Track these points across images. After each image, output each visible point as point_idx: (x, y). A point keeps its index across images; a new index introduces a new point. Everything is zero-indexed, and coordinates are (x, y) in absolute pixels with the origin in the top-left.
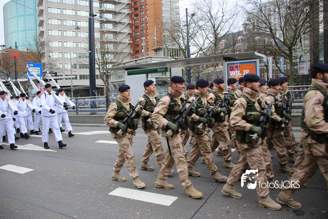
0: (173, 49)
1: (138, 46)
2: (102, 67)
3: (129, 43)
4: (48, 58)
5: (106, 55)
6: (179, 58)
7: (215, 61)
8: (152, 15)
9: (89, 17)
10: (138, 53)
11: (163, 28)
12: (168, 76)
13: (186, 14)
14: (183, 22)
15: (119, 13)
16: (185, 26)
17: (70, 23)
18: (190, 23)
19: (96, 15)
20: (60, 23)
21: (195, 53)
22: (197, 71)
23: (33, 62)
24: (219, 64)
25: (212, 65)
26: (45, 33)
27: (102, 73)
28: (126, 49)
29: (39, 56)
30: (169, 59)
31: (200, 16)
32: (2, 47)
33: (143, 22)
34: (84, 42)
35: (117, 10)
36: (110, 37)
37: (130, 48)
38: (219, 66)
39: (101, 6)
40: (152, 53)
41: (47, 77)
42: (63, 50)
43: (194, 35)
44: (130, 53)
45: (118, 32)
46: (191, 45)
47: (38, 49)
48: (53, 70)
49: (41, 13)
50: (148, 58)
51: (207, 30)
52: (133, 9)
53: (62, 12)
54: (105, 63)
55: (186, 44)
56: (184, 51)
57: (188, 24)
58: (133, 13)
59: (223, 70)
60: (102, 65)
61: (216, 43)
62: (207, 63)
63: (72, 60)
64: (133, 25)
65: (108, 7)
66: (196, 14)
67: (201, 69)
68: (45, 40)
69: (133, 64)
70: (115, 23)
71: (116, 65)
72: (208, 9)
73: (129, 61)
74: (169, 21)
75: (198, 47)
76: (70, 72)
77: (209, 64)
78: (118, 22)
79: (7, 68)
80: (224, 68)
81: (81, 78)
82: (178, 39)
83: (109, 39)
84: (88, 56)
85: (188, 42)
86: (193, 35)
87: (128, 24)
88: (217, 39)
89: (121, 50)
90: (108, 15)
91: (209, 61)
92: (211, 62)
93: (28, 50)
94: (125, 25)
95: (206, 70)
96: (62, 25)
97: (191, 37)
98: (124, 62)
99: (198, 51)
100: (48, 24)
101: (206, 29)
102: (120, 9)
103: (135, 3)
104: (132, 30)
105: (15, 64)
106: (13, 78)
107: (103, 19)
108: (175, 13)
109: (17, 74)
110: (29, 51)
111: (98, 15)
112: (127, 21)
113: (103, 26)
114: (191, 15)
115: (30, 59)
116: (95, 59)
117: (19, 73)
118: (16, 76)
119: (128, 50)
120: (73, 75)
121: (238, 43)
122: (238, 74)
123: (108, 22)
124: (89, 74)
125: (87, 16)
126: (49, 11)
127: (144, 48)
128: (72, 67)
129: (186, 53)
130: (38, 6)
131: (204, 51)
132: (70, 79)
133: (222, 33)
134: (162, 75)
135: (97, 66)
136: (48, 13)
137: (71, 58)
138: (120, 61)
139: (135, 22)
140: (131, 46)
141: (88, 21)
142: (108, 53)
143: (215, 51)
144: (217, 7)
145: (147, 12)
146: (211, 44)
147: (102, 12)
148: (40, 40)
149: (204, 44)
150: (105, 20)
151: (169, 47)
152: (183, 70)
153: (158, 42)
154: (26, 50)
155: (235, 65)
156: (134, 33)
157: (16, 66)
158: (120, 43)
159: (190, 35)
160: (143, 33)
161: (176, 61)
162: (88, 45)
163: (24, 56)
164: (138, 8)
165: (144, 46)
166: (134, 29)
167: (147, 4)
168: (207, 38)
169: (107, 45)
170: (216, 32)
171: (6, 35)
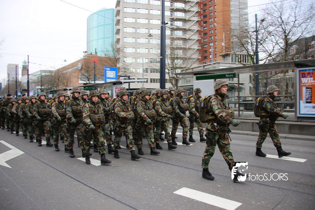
0: (241, 55)
1: (206, 52)
2: (171, 72)
3: (197, 49)
4: (123, 63)
5: (176, 61)
6: (247, 64)
7: (285, 67)
8: (220, 22)
9: (161, 25)
10: (207, 59)
11: (231, 34)
12: (236, 81)
13: (255, 20)
14: (252, 28)
15: (189, 20)
16: (254, 32)
17: (143, 31)
18: (260, 29)
19: (167, 23)
20: (134, 32)
21: (264, 59)
22: (265, 77)
23: (110, 66)
24: (289, 70)
25: (281, 71)
26: (120, 41)
27: (171, 77)
28: (195, 55)
29: (115, 60)
30: (237, 65)
31: (270, 21)
32: (85, 53)
33: (211, 29)
34: (155, 48)
35: (187, 18)
36: (180, 43)
37: (198, 54)
38: (288, 72)
39: (172, 15)
40: (219, 59)
41: (121, 80)
42: (136, 56)
43: (264, 40)
44: (198, 59)
45: (187, 39)
46: (260, 51)
47: (114, 54)
48: (127, 74)
49: (118, 22)
50: (216, 64)
51: (278, 35)
52: (202, 16)
53: (136, 21)
54: (174, 68)
55: (255, 49)
56: (253, 57)
57: (258, 30)
58: (202, 20)
59: (293, 76)
60: (171, 70)
61: (286, 49)
62: (276, 70)
63: (144, 65)
64: (202, 32)
65: (178, 15)
66: (265, 20)
67: (269, 76)
68: (121, 46)
69: (201, 69)
70: (185, 30)
71: (185, 70)
72: (279, 14)
73: (197, 67)
74: (237, 27)
75: (267, 53)
76: (142, 76)
77: (278, 70)
78: (187, 29)
79: (87, 72)
80: (296, 75)
81: (151, 82)
82: (246, 45)
83: (179, 45)
84: (159, 61)
85: (257, 48)
86: (262, 41)
87: (197, 31)
88: (288, 45)
89: (190, 56)
90: (178, 22)
91: (278, 68)
92: (281, 68)
93: (105, 56)
94: (195, 32)
95: (275, 76)
96: (136, 33)
97: (260, 43)
98: (192, 67)
99: (267, 57)
100: (124, 32)
101: (276, 35)
102: (190, 17)
103: (204, 11)
104: (201, 36)
105: (94, 68)
106: (92, 81)
107: (173, 27)
108: (243, 19)
109: (96, 77)
110: (107, 56)
111: (169, 23)
112: (196, 28)
113: (173, 33)
114: (261, 21)
115: (107, 63)
116: (165, 65)
117: (98, 76)
118: (95, 79)
119: (196, 56)
120: (144, 79)
121: (310, 48)
122: (311, 81)
123: (178, 29)
124: (159, 78)
125: (159, 24)
126: (125, 21)
127: (212, 54)
128: (144, 71)
129: (255, 59)
130: (116, 17)
131: (273, 57)
132: (141, 82)
133: (293, 38)
134: (230, 80)
135: (167, 71)
136: (124, 22)
137: (143, 63)
138: (188, 66)
139: (204, 29)
140: (199, 52)
141: (160, 28)
142: (177, 58)
143: (285, 57)
144: (289, 11)
145: (216, 19)
146: (280, 49)
147: (173, 20)
148: (117, 46)
149: (273, 50)
150: (175, 27)
151: (237, 53)
152: (250, 76)
153: (226, 48)
154: (104, 56)
155: (307, 72)
156: (202, 39)
157: (95, 70)
158: (189, 49)
159: (258, 41)
160: (212, 40)
161: (245, 67)
162: (159, 51)
163: (102, 61)
164: (206, 15)
165: (212, 52)
166: (202, 36)
167: (215, 11)
168: (277, 43)
169: (176, 51)
170: (287, 37)
171: (89, 42)
